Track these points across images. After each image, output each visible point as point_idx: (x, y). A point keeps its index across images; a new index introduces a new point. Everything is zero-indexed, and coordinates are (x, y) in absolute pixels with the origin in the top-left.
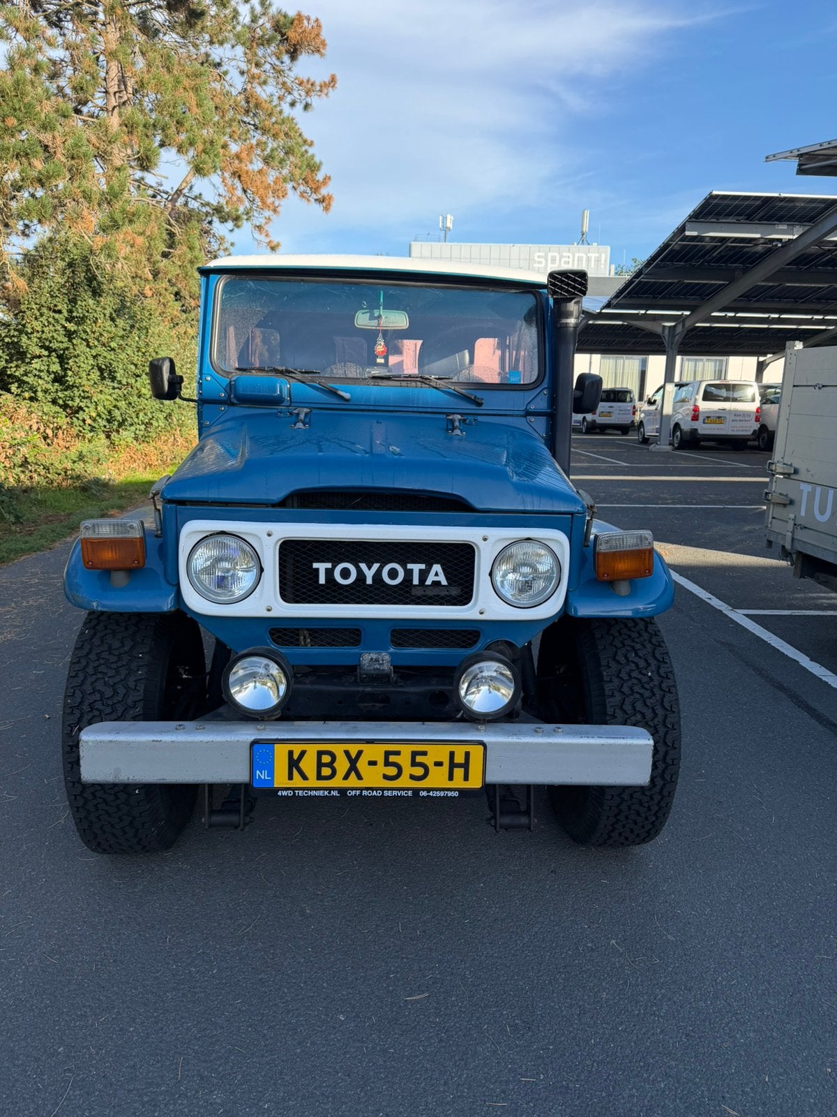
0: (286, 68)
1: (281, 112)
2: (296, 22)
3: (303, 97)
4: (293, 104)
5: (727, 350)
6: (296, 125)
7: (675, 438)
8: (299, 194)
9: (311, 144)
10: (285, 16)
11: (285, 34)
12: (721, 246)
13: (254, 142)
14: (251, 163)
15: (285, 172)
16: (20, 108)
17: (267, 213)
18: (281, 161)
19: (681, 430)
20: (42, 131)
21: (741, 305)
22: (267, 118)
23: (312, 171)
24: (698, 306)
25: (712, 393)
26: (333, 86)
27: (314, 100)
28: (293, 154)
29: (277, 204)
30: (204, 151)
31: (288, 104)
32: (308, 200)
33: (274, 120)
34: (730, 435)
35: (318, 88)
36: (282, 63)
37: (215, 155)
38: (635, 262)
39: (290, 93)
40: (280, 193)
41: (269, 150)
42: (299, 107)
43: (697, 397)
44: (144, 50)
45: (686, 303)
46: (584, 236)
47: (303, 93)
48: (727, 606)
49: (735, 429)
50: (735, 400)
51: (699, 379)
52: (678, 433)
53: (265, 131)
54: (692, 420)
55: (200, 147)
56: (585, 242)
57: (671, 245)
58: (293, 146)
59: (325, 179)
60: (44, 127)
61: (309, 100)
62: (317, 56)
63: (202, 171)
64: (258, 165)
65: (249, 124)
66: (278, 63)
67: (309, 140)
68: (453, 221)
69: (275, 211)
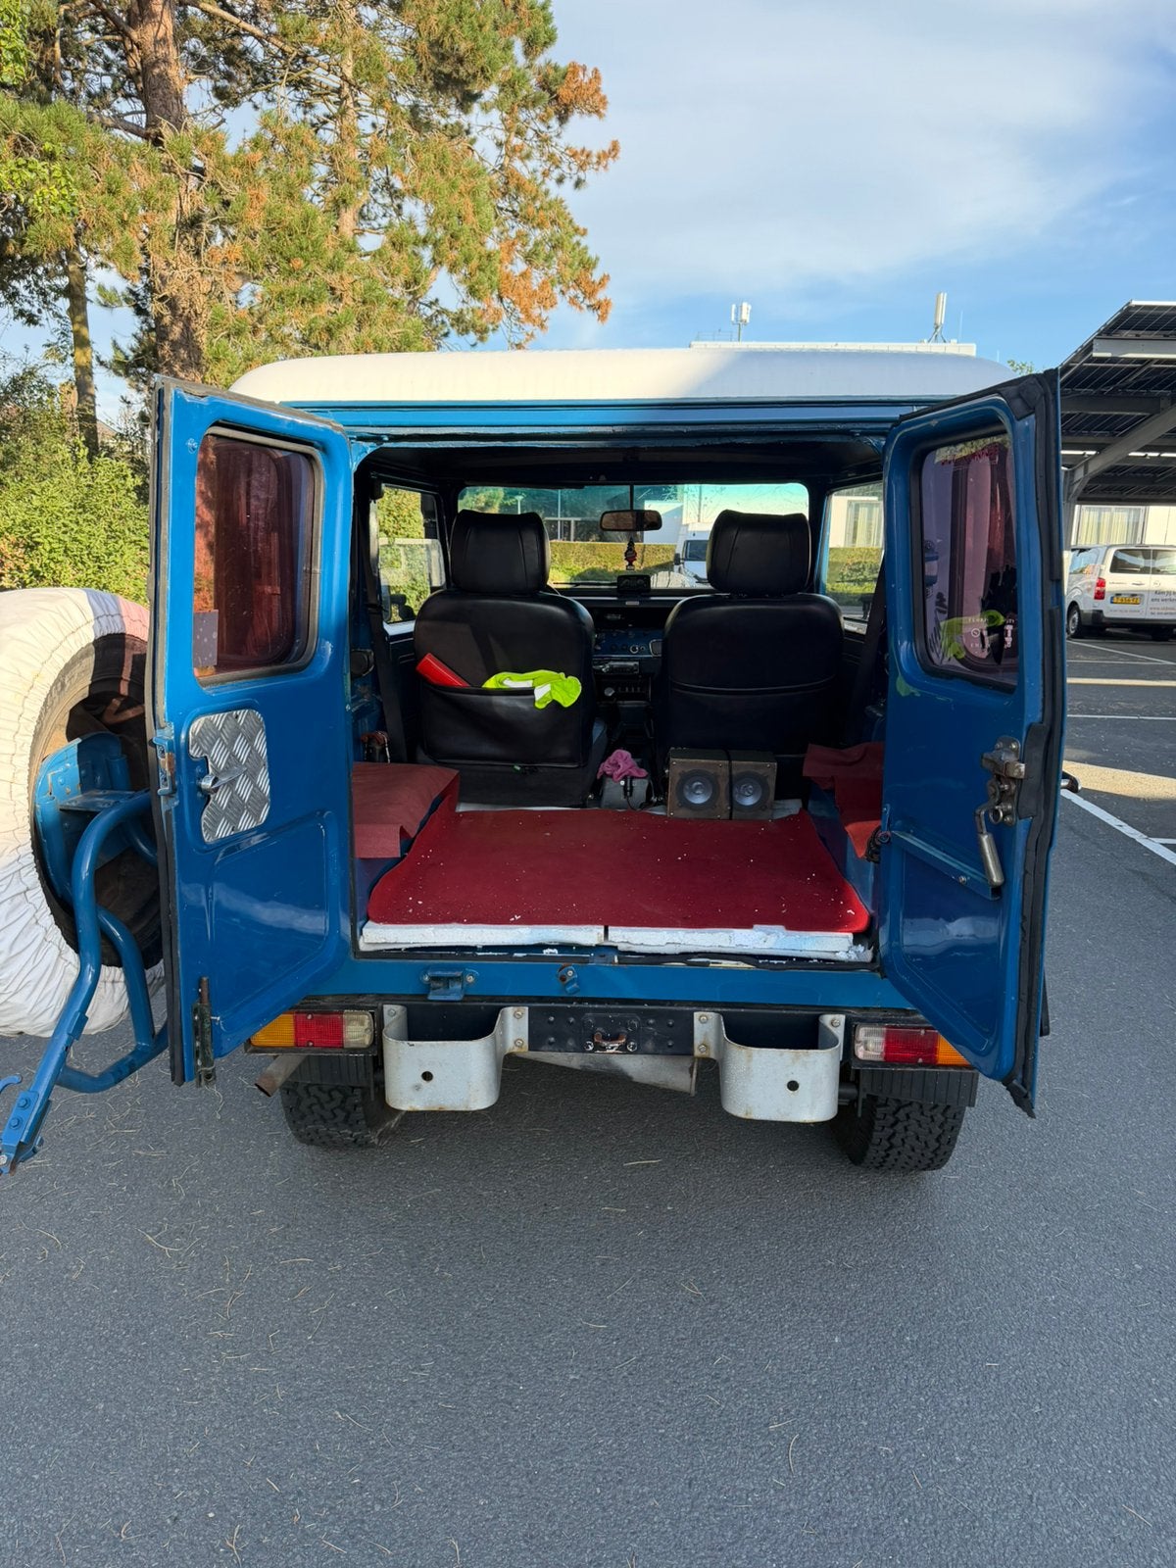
0: (553, 134)
1: (547, 193)
2: (569, 75)
3: (574, 171)
4: (560, 181)
5: (1147, 497)
6: (565, 208)
7: (1071, 622)
8: (568, 299)
9: (584, 233)
10: (556, 69)
11: (555, 92)
12: (1141, 368)
13: (513, 234)
14: (512, 263)
15: (553, 271)
16: (307, 247)
17: (529, 327)
18: (548, 258)
19: (1079, 611)
20: (329, 271)
21: (1168, 442)
22: (530, 202)
23: (587, 270)
24: (1109, 444)
25: (1124, 561)
26: (614, 156)
27: (589, 175)
28: (562, 248)
29: (544, 317)
30: (480, 268)
31: (554, 181)
32: (581, 308)
33: (538, 204)
34: (1148, 620)
35: (595, 160)
36: (549, 127)
37: (492, 272)
38: (1012, 365)
39: (557, 167)
40: (547, 302)
41: (531, 244)
42: (569, 183)
43: (1103, 567)
44: (415, 149)
45: (1090, 440)
46: (939, 330)
47: (574, 167)
48: (1141, 834)
49: (1156, 611)
50: (1156, 571)
51: (1103, 542)
52: (1076, 616)
53: (527, 220)
54: (1096, 598)
55: (475, 263)
56: (939, 337)
57: (1072, 367)
58: (562, 238)
59: (603, 280)
60: (332, 267)
61: (581, 175)
62: (595, 117)
63: (477, 293)
64: (520, 266)
65: (507, 210)
66: (543, 128)
67: (581, 227)
68: (751, 311)
69: (542, 326)
